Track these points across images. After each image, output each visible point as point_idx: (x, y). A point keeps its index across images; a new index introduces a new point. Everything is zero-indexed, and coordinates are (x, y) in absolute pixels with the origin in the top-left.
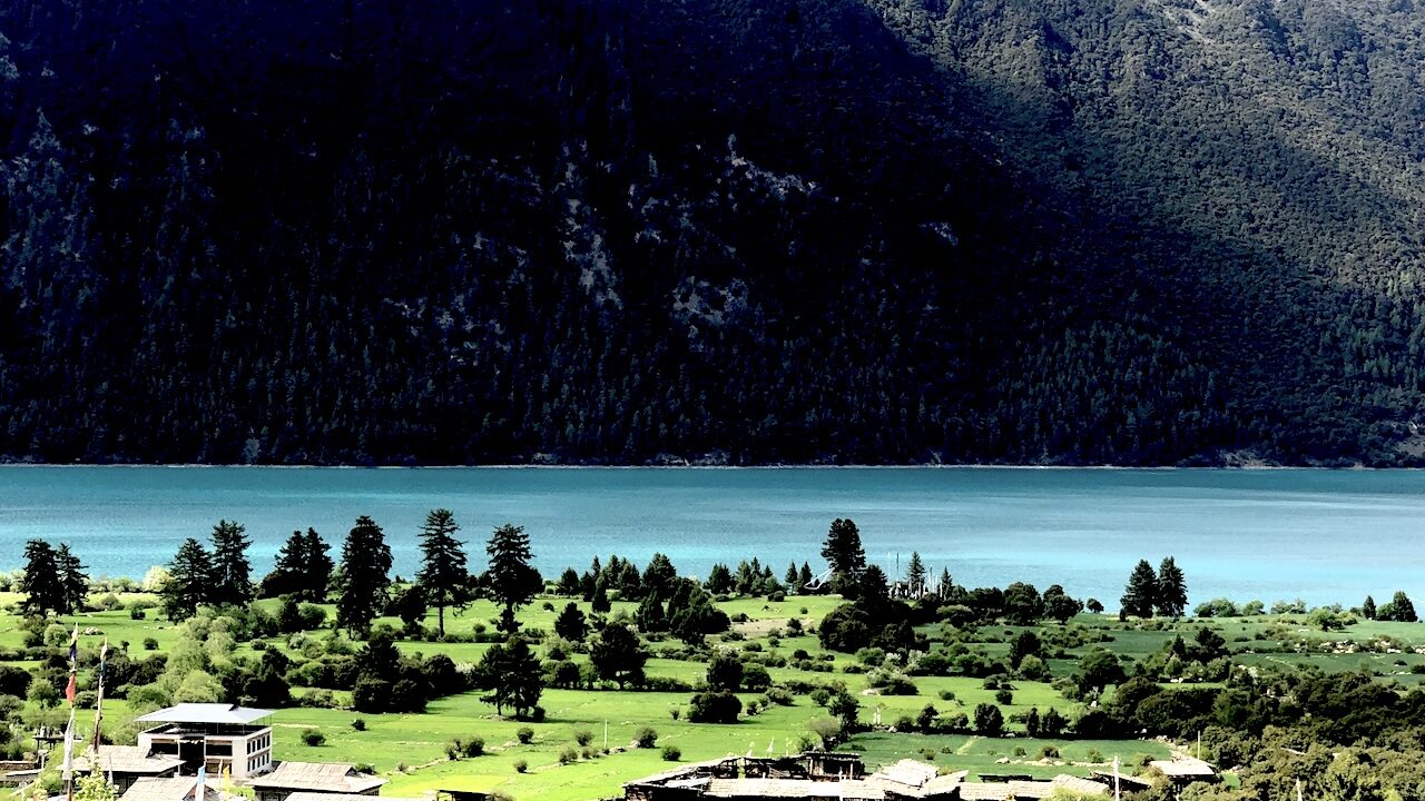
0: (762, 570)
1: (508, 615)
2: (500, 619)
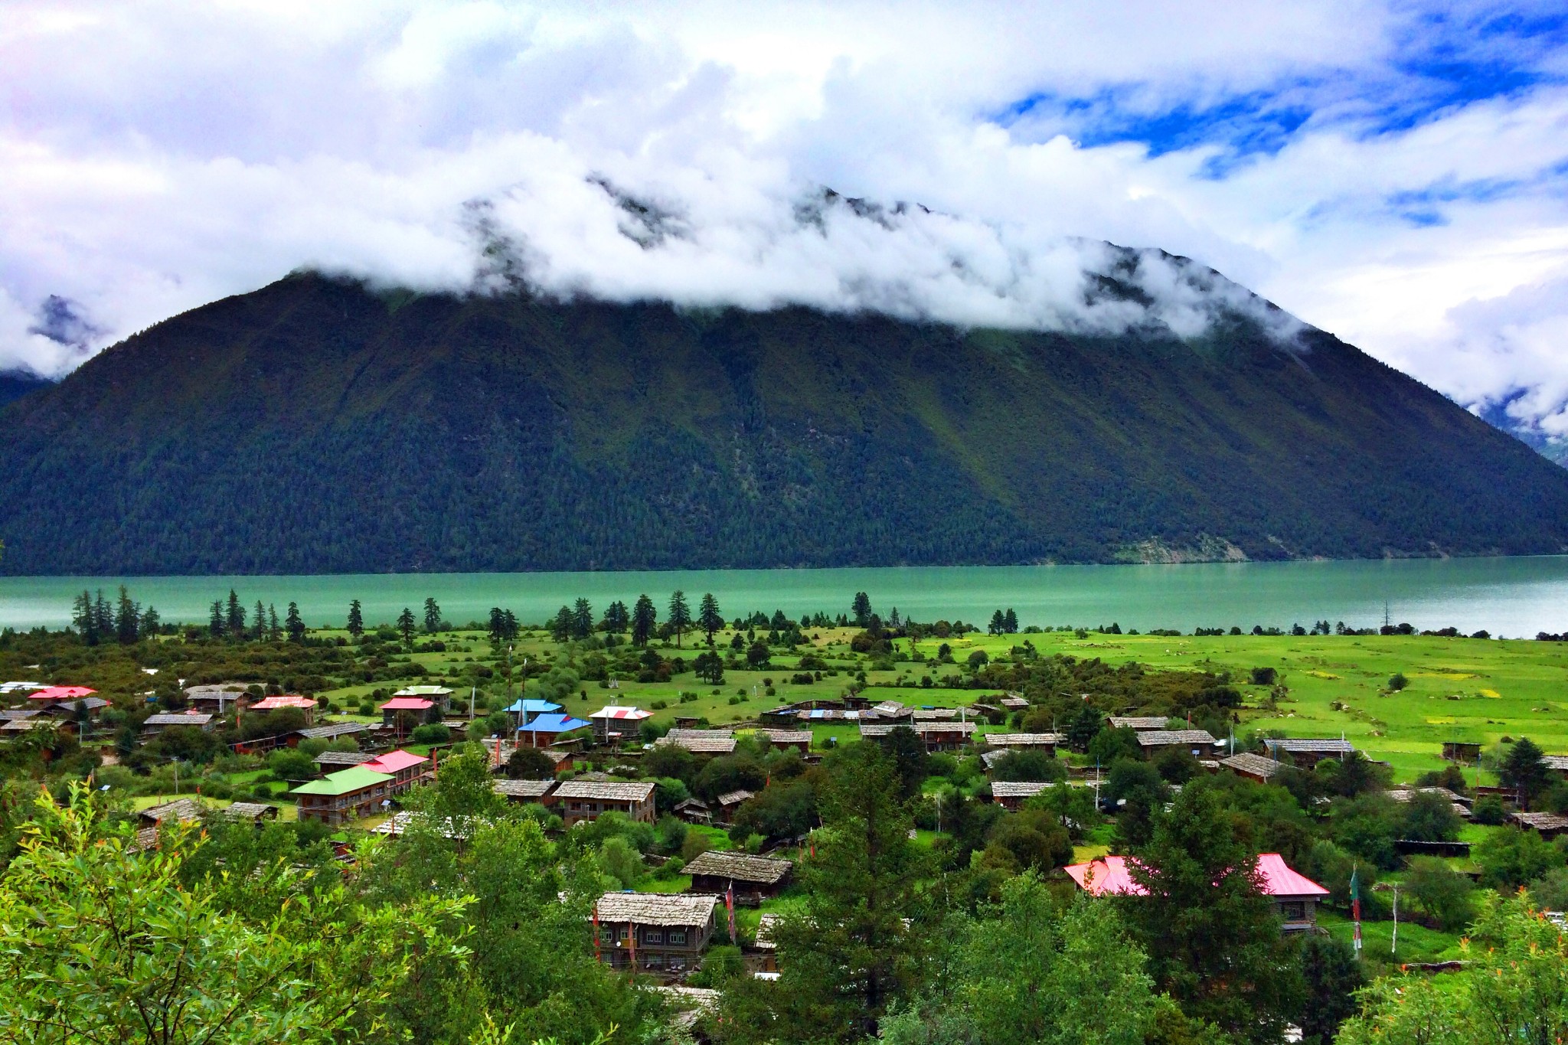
0: (825, 616)
1: (709, 637)
2: (706, 639)
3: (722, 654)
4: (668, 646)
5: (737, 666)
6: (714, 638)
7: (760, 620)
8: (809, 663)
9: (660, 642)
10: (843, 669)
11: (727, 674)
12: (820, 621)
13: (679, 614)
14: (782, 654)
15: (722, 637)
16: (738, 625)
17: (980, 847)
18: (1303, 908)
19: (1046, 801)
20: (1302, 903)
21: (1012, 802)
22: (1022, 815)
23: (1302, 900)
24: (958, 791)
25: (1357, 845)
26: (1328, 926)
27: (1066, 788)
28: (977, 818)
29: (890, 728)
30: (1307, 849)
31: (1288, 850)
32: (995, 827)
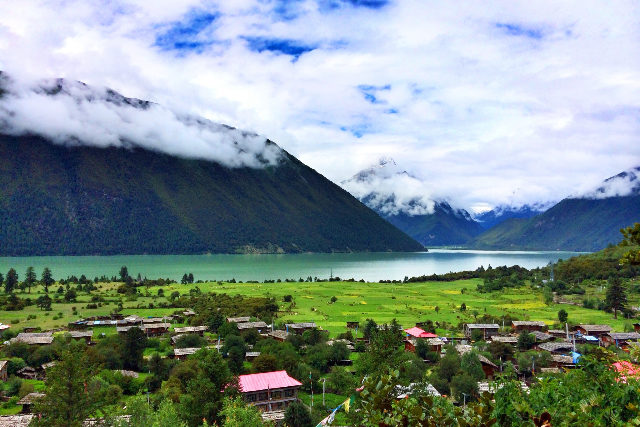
0: (106, 277)
1: (46, 288)
2: (44, 289)
3: (51, 296)
4: (24, 293)
5: (59, 302)
6: (48, 288)
7: (74, 279)
8: (95, 299)
9: (19, 291)
10: (112, 301)
11: (53, 306)
12: (104, 280)
13: (30, 278)
14: (83, 295)
15: (53, 288)
16: (62, 282)
17: (166, 379)
18: (293, 392)
19: (197, 356)
20: (293, 390)
21: (183, 357)
22: (187, 362)
23: (293, 388)
24: (158, 354)
25: (314, 364)
26: (302, 398)
27: (206, 350)
28: (166, 366)
29: (129, 327)
30: (296, 367)
31: (289, 368)
32: (174, 369)
